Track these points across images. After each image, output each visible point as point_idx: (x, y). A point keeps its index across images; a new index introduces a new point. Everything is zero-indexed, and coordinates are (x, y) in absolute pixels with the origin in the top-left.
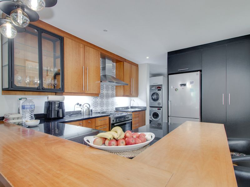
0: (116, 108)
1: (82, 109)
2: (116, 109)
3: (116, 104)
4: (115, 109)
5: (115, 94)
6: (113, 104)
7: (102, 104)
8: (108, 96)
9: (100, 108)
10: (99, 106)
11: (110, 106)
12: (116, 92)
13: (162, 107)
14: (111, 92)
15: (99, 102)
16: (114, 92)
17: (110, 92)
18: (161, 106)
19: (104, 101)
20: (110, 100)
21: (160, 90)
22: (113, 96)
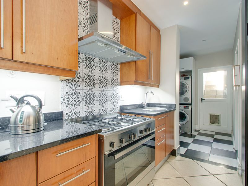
0: (120, 106)
1: (13, 112)
2: (122, 108)
3: (121, 99)
4: (119, 109)
5: (119, 79)
6: (114, 99)
7: (90, 99)
8: (103, 83)
9: (86, 108)
10: (82, 104)
11: (109, 102)
12: (121, 77)
13: (191, 105)
14: (111, 76)
15: (82, 94)
16: (118, 77)
17: (109, 75)
18: (189, 102)
19: (94, 92)
20: (109, 91)
21: (188, 78)
22: (114, 83)
